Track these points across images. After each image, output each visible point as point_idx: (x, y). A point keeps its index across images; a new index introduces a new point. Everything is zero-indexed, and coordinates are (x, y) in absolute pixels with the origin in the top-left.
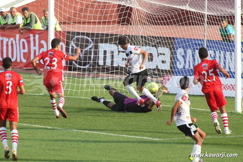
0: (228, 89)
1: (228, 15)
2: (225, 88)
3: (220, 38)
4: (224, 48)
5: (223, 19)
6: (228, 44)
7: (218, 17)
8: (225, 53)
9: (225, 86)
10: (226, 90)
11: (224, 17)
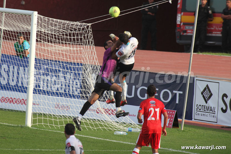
0: (19, 103)
1: (24, 31)
2: (17, 103)
3: (14, 53)
4: (18, 63)
5: (19, 35)
6: (22, 60)
7: (14, 32)
8: (19, 68)
9: (17, 100)
10: (17, 104)
11: (20, 33)
